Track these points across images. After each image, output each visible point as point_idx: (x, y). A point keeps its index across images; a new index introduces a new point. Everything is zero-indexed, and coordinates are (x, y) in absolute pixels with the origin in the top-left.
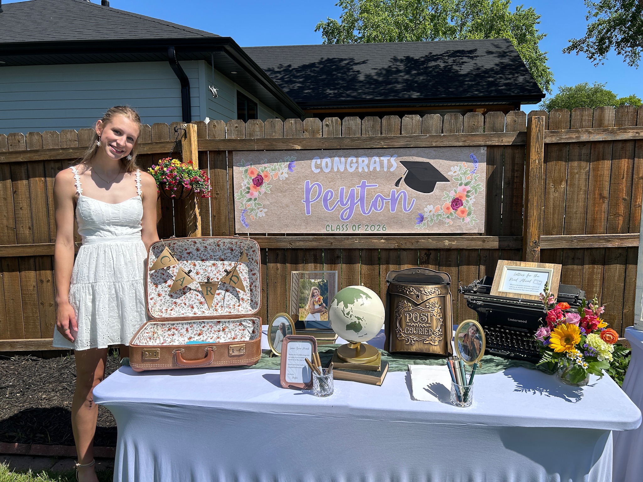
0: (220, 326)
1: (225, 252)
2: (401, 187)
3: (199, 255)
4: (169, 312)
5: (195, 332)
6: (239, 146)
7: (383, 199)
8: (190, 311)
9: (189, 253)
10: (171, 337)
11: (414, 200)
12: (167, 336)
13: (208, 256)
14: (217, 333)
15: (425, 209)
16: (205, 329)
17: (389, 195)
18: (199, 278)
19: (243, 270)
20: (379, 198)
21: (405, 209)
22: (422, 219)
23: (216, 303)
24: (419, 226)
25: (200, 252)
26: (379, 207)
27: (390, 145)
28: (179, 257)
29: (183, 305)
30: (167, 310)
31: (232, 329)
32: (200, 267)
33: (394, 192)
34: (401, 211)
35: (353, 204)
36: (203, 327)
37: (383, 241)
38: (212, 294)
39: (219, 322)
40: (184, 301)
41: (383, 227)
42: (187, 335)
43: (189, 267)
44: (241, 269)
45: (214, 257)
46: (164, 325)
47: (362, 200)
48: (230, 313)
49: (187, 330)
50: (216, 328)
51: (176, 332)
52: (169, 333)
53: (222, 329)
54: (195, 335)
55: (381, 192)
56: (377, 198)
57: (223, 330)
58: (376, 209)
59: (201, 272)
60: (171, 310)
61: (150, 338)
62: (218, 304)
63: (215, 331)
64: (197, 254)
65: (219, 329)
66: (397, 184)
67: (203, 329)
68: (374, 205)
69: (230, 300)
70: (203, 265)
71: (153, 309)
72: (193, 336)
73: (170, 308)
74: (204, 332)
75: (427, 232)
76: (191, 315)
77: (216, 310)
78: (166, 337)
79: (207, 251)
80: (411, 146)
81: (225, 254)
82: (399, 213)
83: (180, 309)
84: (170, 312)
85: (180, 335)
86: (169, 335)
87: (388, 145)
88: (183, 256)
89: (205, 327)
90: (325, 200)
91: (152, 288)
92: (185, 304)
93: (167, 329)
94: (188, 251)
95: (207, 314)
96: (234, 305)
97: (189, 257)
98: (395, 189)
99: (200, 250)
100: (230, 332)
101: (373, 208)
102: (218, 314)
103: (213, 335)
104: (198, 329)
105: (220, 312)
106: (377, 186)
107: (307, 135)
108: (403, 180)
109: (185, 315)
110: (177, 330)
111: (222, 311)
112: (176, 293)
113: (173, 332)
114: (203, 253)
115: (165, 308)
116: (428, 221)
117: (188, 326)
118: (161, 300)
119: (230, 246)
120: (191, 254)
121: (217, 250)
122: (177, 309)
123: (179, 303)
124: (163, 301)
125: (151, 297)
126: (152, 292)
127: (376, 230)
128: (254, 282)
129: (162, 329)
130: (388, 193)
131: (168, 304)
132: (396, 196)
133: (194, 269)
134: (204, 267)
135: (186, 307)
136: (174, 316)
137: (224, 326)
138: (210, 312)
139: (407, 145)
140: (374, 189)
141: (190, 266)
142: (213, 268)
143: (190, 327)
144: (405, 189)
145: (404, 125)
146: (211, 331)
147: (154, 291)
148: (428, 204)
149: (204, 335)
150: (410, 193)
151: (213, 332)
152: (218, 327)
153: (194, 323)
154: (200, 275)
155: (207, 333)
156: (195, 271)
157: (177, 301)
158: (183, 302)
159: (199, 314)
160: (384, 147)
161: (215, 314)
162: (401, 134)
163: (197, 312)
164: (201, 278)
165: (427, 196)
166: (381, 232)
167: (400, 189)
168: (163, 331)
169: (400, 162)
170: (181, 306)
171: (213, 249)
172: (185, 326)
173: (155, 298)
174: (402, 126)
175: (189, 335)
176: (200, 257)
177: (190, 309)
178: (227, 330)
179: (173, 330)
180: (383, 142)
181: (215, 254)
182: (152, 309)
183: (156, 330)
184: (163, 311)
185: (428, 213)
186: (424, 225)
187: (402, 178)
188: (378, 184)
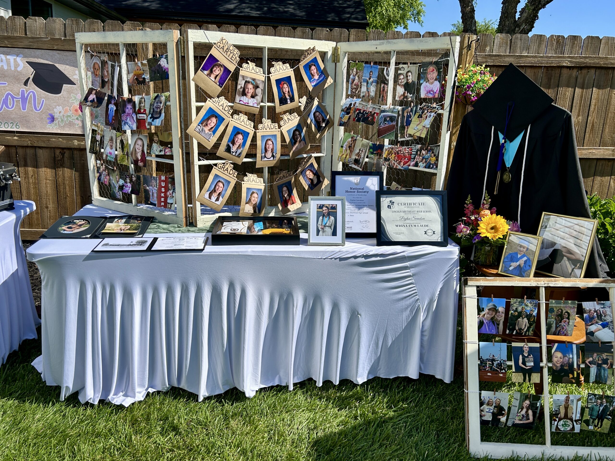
7: (13, 98)
11: (43, 101)
15: (55, 110)
21: (36, 109)
22: (52, 119)
24: (51, 126)
26: (10, 105)
33: (23, 91)
34: (32, 111)
37: (16, 138)
41: (16, 125)
55: (11, 91)
56: (7, 96)
58: (7, 107)
66: (26, 83)
68: (5, 102)
75: (59, 132)
80: (34, 47)
82: (30, 112)
87: (12, 45)
98: (24, 88)
101: (4, 106)
106: (6, 84)
108: (31, 80)
116: (59, 121)
127: (9, 127)
130: (18, 92)
132: (26, 95)
140: (4, 87)
144: (34, 89)
145: (28, 26)
148: (57, 105)
150: (39, 93)
160: (8, 46)
162: (26, 34)
165: (56, 97)
166: (15, 129)
167: (29, 89)
169: (27, 62)
180: (7, 41)
185: (58, 114)
186: (56, 125)
187: (29, 78)
188: (7, 82)
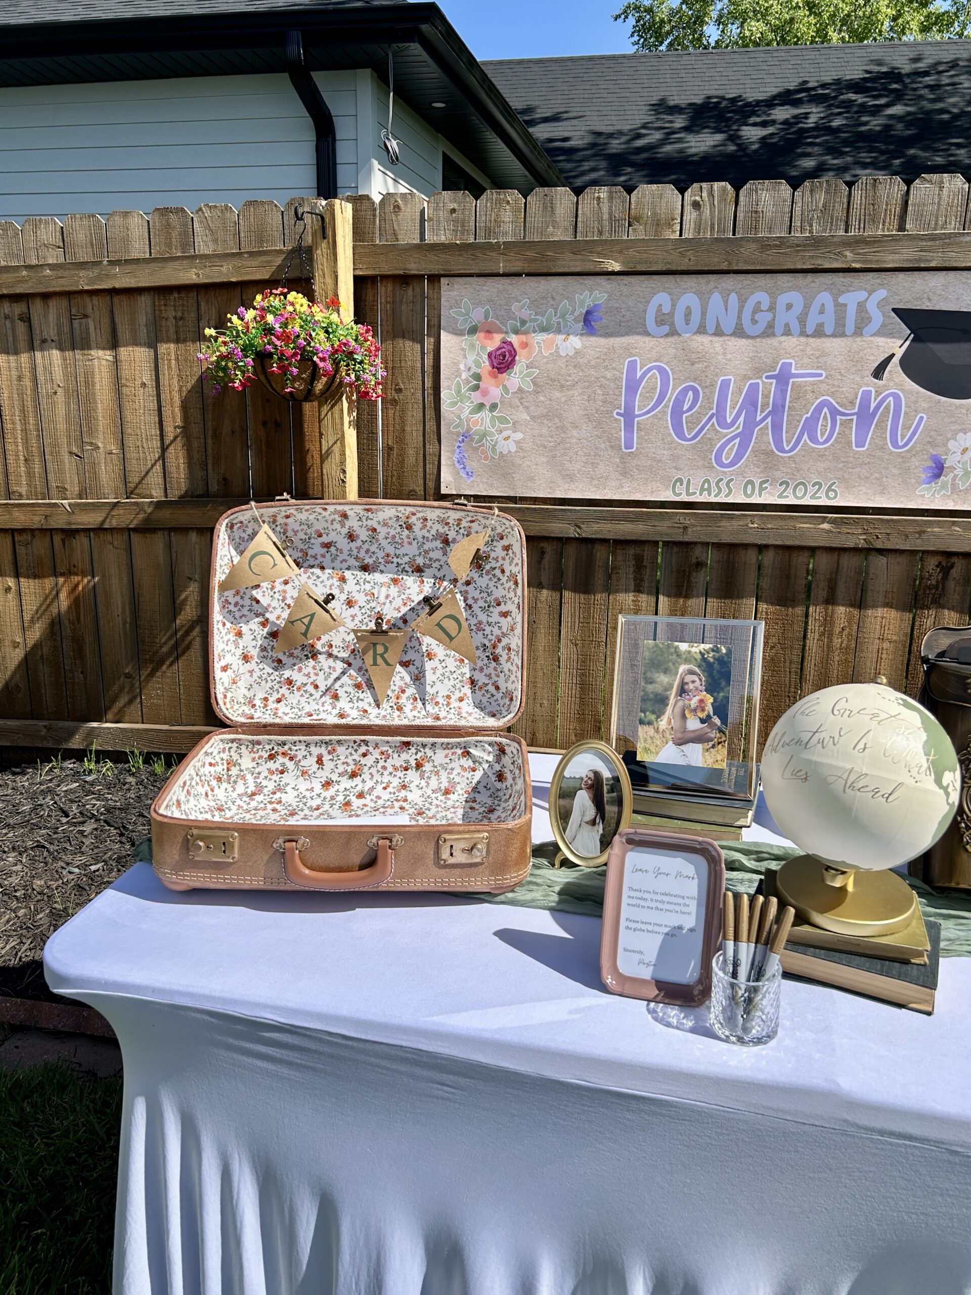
0: (410, 756)
1: (426, 547)
2: (888, 380)
3: (355, 552)
4: (272, 705)
5: (341, 769)
6: (458, 264)
7: (834, 413)
8: (329, 708)
9: (327, 546)
10: (275, 777)
11: (922, 418)
12: (266, 773)
13: (381, 554)
14: (399, 774)
15: (951, 444)
16: (369, 761)
17: (852, 403)
18: (353, 617)
19: (476, 600)
20: (825, 410)
21: (895, 444)
22: (938, 470)
23: (400, 687)
24: (928, 490)
25: (358, 543)
26: (822, 434)
27: (871, 261)
28: (300, 554)
29: (310, 688)
30: (266, 699)
31: (441, 765)
32: (358, 587)
33: (867, 394)
34: (883, 448)
35: (750, 424)
36: (364, 755)
37: (825, 526)
38: (388, 664)
39: (407, 744)
40: (313, 678)
41: (829, 489)
42: (319, 773)
43: (328, 583)
44: (470, 596)
45: (395, 560)
46: (259, 743)
47: (777, 411)
48: (438, 718)
49: (320, 761)
50: (398, 760)
51: (290, 765)
52: (271, 765)
53: (413, 763)
54: (340, 775)
55: (833, 394)
56: (819, 410)
57: (419, 766)
58: (814, 439)
59: (361, 599)
60: (279, 701)
61: (219, 779)
62: (403, 691)
63: (396, 769)
64: (351, 550)
65: (407, 762)
66: (878, 372)
67: (364, 761)
68: (810, 427)
69: (438, 683)
70: (365, 581)
71: (229, 695)
72: (335, 777)
73: (276, 696)
74: (366, 769)
75: (951, 506)
76: (331, 719)
77: (400, 709)
78: (262, 776)
79: (377, 540)
80: (933, 264)
81: (426, 552)
82: (878, 453)
83: (303, 700)
84: (275, 705)
85: (299, 773)
86: (271, 772)
87: (864, 262)
88: (310, 552)
89: (369, 756)
90: (677, 412)
91: (225, 639)
92: (316, 687)
93: (266, 755)
94: (325, 539)
95: (375, 718)
96: (448, 697)
97: (328, 555)
98: (871, 385)
99: (358, 536)
100: (437, 773)
101: (806, 436)
102: (405, 722)
103: (391, 778)
104: (350, 760)
105: (410, 715)
106: (821, 375)
107: (639, 233)
108: (896, 360)
109: (315, 717)
110: (291, 759)
111: (415, 713)
112: (291, 655)
113: (283, 765)
114: (366, 546)
115: (261, 695)
116: (956, 476)
117: (323, 750)
118: (251, 672)
119: (441, 530)
120: (333, 549)
121: (406, 540)
122: (294, 698)
123: (298, 684)
124: (255, 675)
125: (223, 663)
126: (227, 648)
127: (808, 496)
128: (504, 635)
129: (253, 755)
130: (851, 396)
131: (270, 684)
132: (873, 406)
133: (342, 591)
134: (368, 587)
135: (317, 695)
136: (287, 720)
137: (419, 754)
138: (383, 713)
139: (920, 260)
140: (813, 384)
141: (331, 581)
142: (394, 591)
143: (329, 753)
144: (900, 386)
145: (914, 205)
146: (384, 768)
147: (231, 647)
148: (961, 430)
149: (366, 776)
150: (913, 399)
151: (390, 769)
152: (404, 756)
153: (339, 742)
154: (357, 607)
155: (373, 770)
156: (343, 597)
157: (294, 678)
158: (311, 680)
159: (354, 718)
160: (855, 265)
161: (397, 720)
162: (902, 228)
163: (348, 710)
164: (360, 617)
165: (961, 406)
166: (823, 501)
167: (886, 387)
168: (254, 759)
169: (894, 310)
170: (306, 691)
171: (394, 537)
172: (315, 751)
173: (235, 667)
174: (910, 208)
175: (324, 775)
176: (357, 558)
177: (327, 698)
178: (428, 767)
179: (281, 759)
180: (852, 251)
181: (398, 552)
182: (225, 697)
183: (235, 757)
184: (258, 702)
185: (958, 456)
186: (944, 487)
187: (893, 355)
188: (824, 370)
